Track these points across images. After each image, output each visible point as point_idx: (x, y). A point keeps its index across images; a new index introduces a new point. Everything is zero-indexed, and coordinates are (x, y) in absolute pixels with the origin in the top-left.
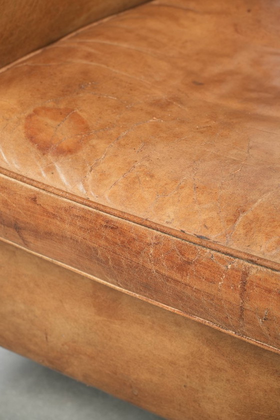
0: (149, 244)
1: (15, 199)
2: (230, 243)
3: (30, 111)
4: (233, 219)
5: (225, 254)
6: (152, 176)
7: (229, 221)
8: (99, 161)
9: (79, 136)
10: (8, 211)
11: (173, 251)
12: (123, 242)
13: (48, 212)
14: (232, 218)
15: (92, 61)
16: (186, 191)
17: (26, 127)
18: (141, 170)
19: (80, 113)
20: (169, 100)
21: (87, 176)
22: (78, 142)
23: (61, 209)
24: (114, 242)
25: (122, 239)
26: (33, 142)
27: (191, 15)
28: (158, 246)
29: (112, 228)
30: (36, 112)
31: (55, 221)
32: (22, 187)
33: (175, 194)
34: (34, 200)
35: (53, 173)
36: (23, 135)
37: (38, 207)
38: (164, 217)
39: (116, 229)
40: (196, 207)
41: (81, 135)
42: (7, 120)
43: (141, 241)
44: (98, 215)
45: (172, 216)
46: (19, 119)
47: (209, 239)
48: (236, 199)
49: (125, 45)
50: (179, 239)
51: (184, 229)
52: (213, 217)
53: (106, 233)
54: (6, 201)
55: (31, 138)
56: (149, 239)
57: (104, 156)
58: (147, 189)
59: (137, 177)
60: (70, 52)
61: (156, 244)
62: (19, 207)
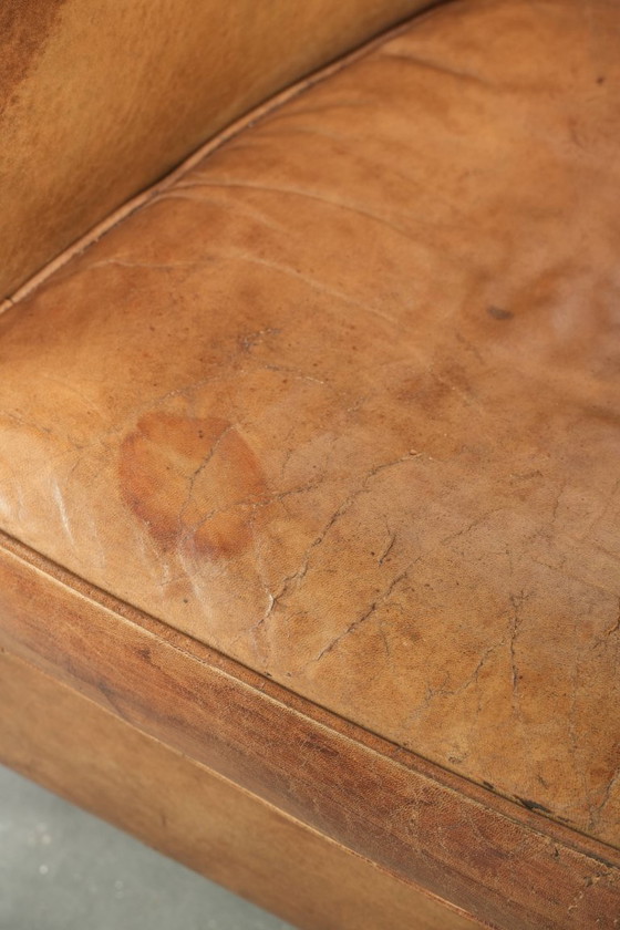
0: (409, 802)
1: (101, 642)
2: (598, 827)
3: (129, 426)
4: (606, 768)
5: (587, 855)
6: (415, 637)
7: (597, 772)
8: (292, 582)
9: (244, 507)
10: (84, 660)
11: (466, 825)
12: (347, 783)
13: (175, 685)
14: (604, 765)
15: (262, 255)
16: (495, 685)
17: (122, 472)
18: (389, 615)
19: (244, 435)
20: (441, 380)
21: (267, 620)
22: (243, 525)
23: (205, 685)
24: (326, 778)
25: (346, 776)
26: (139, 514)
27: (473, 93)
28: (429, 809)
29: (323, 751)
30: (144, 427)
31: (191, 704)
32: (117, 623)
33: (471, 691)
34: (145, 654)
35: (186, 601)
36: (117, 494)
37: (153, 670)
38: (444, 746)
39: (332, 754)
40: (520, 730)
41: (249, 503)
42: (79, 447)
43: (391, 791)
44: (292, 719)
45: (464, 746)
46: (107, 446)
47: (549, 812)
48: (611, 714)
49: (333, 197)
50: (479, 805)
51: (491, 781)
52: (560, 758)
53: (309, 756)
54: (81, 640)
55: (137, 505)
56: (408, 790)
57: (303, 569)
58: (404, 671)
59: (382, 636)
60: (211, 218)
61: (426, 804)
62: (109, 660)
